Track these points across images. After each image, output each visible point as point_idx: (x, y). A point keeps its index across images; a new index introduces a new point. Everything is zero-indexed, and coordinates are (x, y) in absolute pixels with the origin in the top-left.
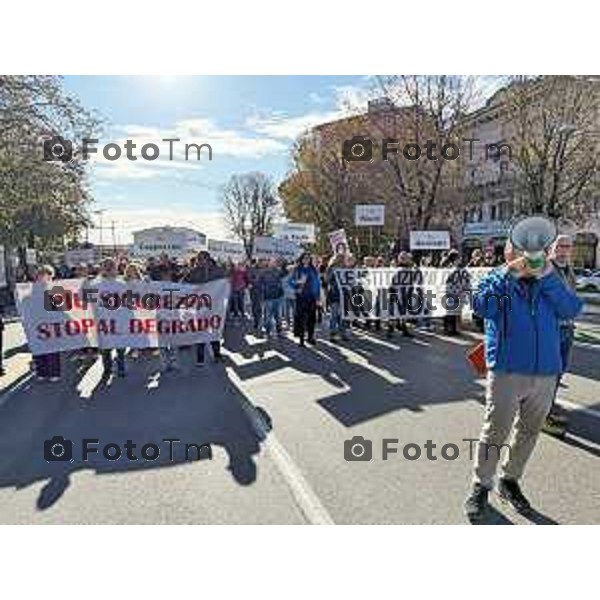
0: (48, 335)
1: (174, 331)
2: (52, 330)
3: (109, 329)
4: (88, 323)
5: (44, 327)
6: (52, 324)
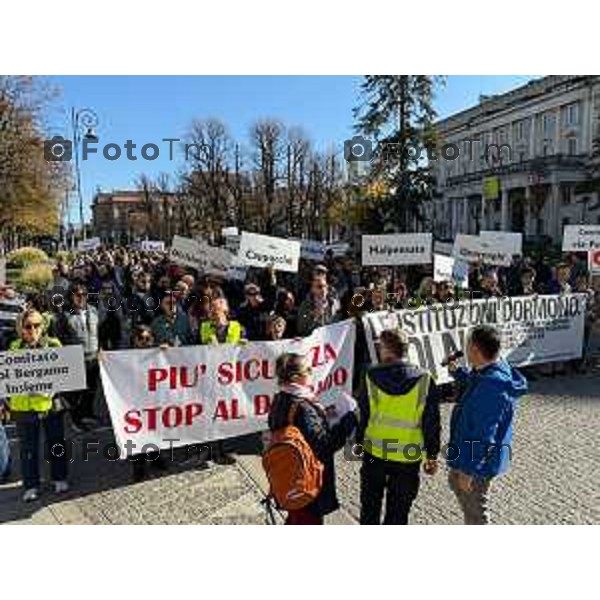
0: (139, 425)
2: (144, 419)
3: (230, 413)
4: (194, 410)
5: (133, 415)
6: (146, 410)
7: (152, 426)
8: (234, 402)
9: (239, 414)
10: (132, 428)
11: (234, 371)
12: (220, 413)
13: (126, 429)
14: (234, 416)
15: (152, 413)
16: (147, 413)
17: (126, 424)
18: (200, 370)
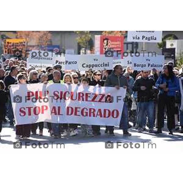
0: (25, 113)
1: (90, 116)
2: (27, 111)
3: (57, 112)
4: (45, 108)
5: (22, 109)
6: (27, 108)
7: (30, 114)
8: (59, 108)
9: (61, 113)
10: (22, 114)
11: (59, 95)
12: (53, 111)
13: (20, 114)
14: (59, 114)
15: (29, 109)
16: (27, 109)
17: (20, 113)
18: (46, 93)
